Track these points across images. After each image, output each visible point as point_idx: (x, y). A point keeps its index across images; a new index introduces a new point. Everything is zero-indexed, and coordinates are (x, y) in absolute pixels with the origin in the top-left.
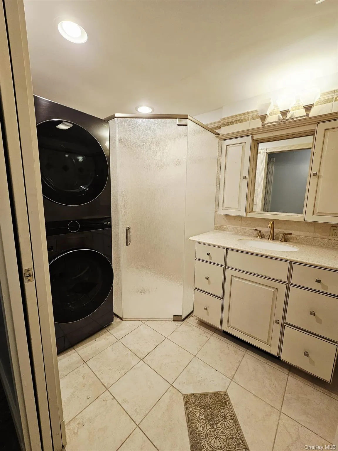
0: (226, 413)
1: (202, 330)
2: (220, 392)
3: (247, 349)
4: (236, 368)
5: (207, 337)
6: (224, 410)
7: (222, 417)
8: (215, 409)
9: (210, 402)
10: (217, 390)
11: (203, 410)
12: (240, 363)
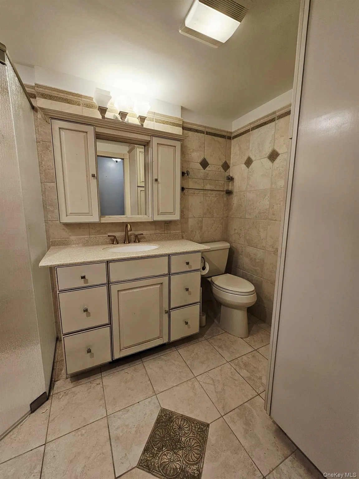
0: (177, 423)
1: (86, 383)
2: (159, 415)
3: (141, 358)
4: (149, 382)
5: (99, 384)
6: (174, 422)
7: (179, 430)
8: (170, 432)
9: (162, 434)
10: (155, 416)
11: (164, 449)
12: (147, 374)
